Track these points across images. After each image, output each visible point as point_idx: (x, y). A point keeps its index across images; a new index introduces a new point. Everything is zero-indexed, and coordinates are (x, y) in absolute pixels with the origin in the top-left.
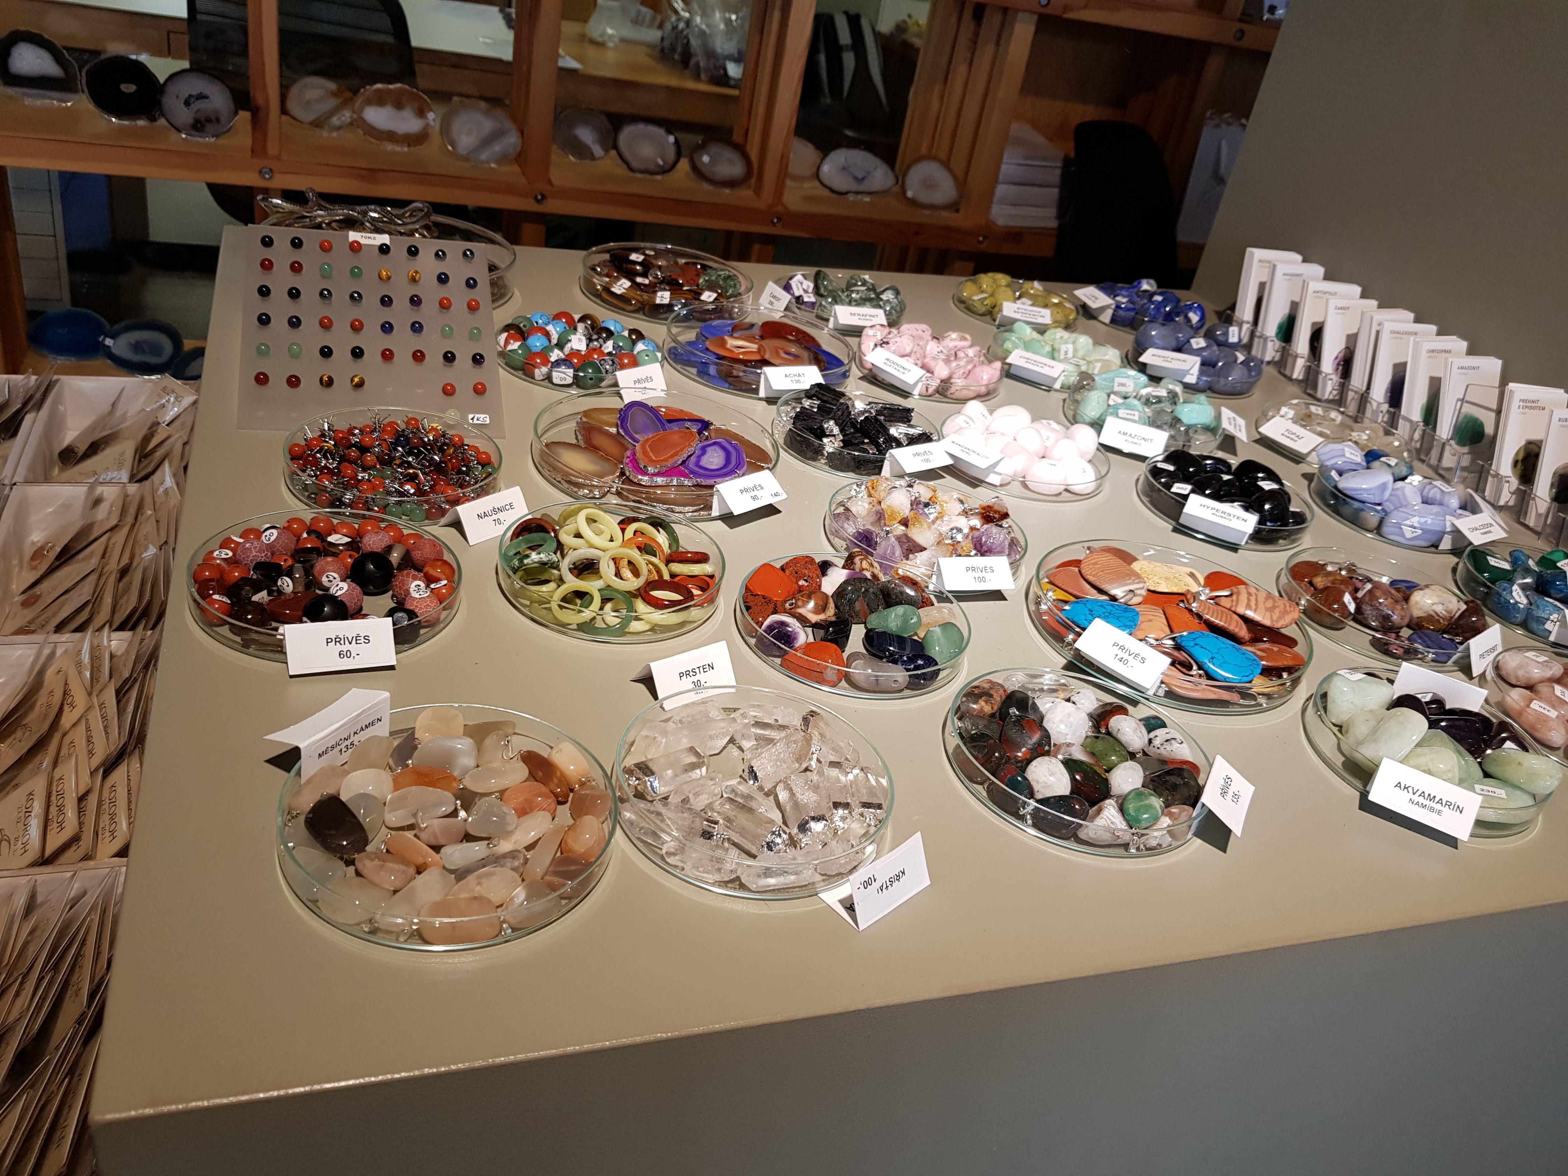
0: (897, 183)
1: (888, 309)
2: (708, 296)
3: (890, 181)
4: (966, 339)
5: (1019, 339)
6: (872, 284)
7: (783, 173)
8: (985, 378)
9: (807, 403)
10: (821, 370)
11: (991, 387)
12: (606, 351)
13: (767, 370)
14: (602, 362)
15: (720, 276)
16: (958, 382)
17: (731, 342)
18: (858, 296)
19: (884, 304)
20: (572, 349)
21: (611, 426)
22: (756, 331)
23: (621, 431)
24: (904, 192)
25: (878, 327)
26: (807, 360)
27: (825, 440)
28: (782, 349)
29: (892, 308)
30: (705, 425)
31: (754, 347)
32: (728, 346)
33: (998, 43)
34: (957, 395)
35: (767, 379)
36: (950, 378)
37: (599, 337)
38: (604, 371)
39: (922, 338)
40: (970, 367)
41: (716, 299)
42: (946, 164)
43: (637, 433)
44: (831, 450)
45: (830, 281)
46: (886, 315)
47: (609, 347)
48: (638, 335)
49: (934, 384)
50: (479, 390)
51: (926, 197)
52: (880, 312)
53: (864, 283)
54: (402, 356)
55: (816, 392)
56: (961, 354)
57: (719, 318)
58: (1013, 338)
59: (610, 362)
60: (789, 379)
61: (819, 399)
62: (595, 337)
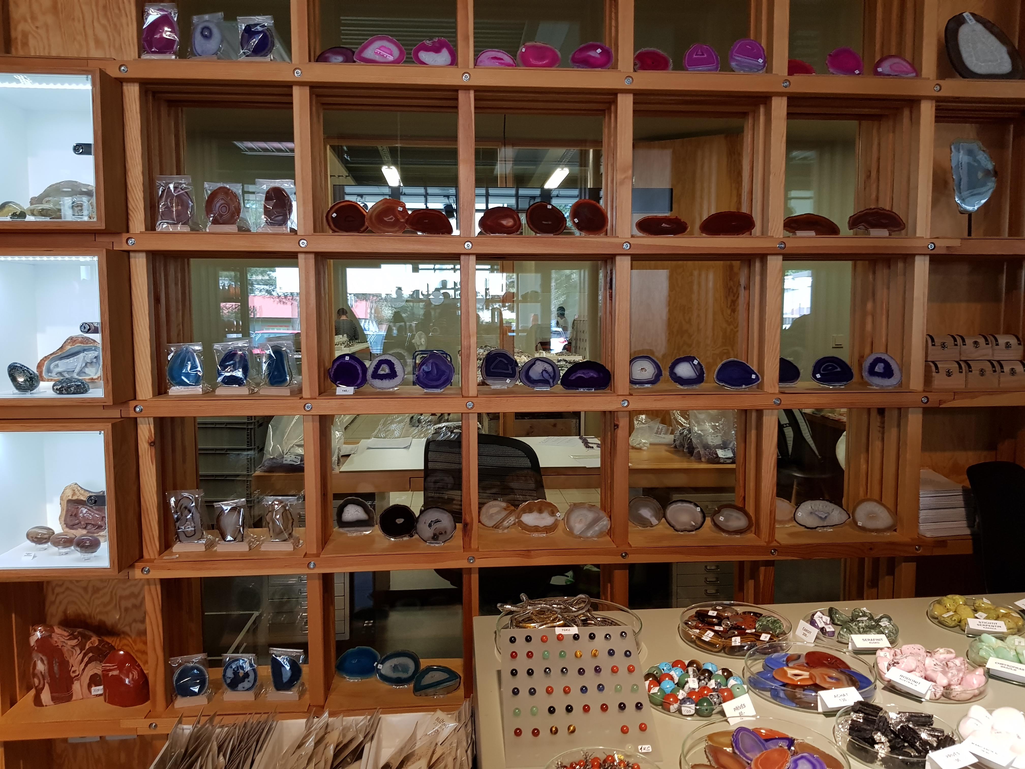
0: (850, 517)
1: (887, 632)
2: (765, 637)
3: (844, 517)
4: (951, 653)
5: (989, 647)
6: (870, 614)
7: (773, 521)
8: (975, 682)
9: (854, 716)
10: (858, 689)
11: (982, 689)
12: (711, 687)
13: (821, 693)
14: (711, 697)
15: (769, 621)
16: (957, 689)
17: (791, 672)
18: (863, 625)
19: (884, 630)
20: (689, 688)
21: (728, 747)
22: (803, 660)
23: (736, 751)
24: (856, 523)
25: (886, 649)
26: (845, 683)
27: (877, 746)
28: (826, 675)
29: (890, 631)
30: (791, 742)
31: (806, 675)
32: (789, 676)
33: (899, 426)
34: (958, 698)
35: (822, 700)
36: (949, 685)
37: (705, 678)
38: (713, 703)
39: (919, 655)
40: (961, 675)
41: (770, 639)
42: (880, 502)
43: (747, 752)
44: (883, 756)
45: (841, 614)
46: (887, 637)
47: (712, 684)
48: (728, 674)
49: (940, 691)
50: (643, 728)
51: (871, 525)
52: (883, 637)
53: (864, 615)
54: (595, 708)
55: (859, 707)
56: (950, 664)
57: (775, 652)
58: (984, 647)
59: (717, 697)
60: (837, 698)
61: (862, 712)
62: (702, 677)
